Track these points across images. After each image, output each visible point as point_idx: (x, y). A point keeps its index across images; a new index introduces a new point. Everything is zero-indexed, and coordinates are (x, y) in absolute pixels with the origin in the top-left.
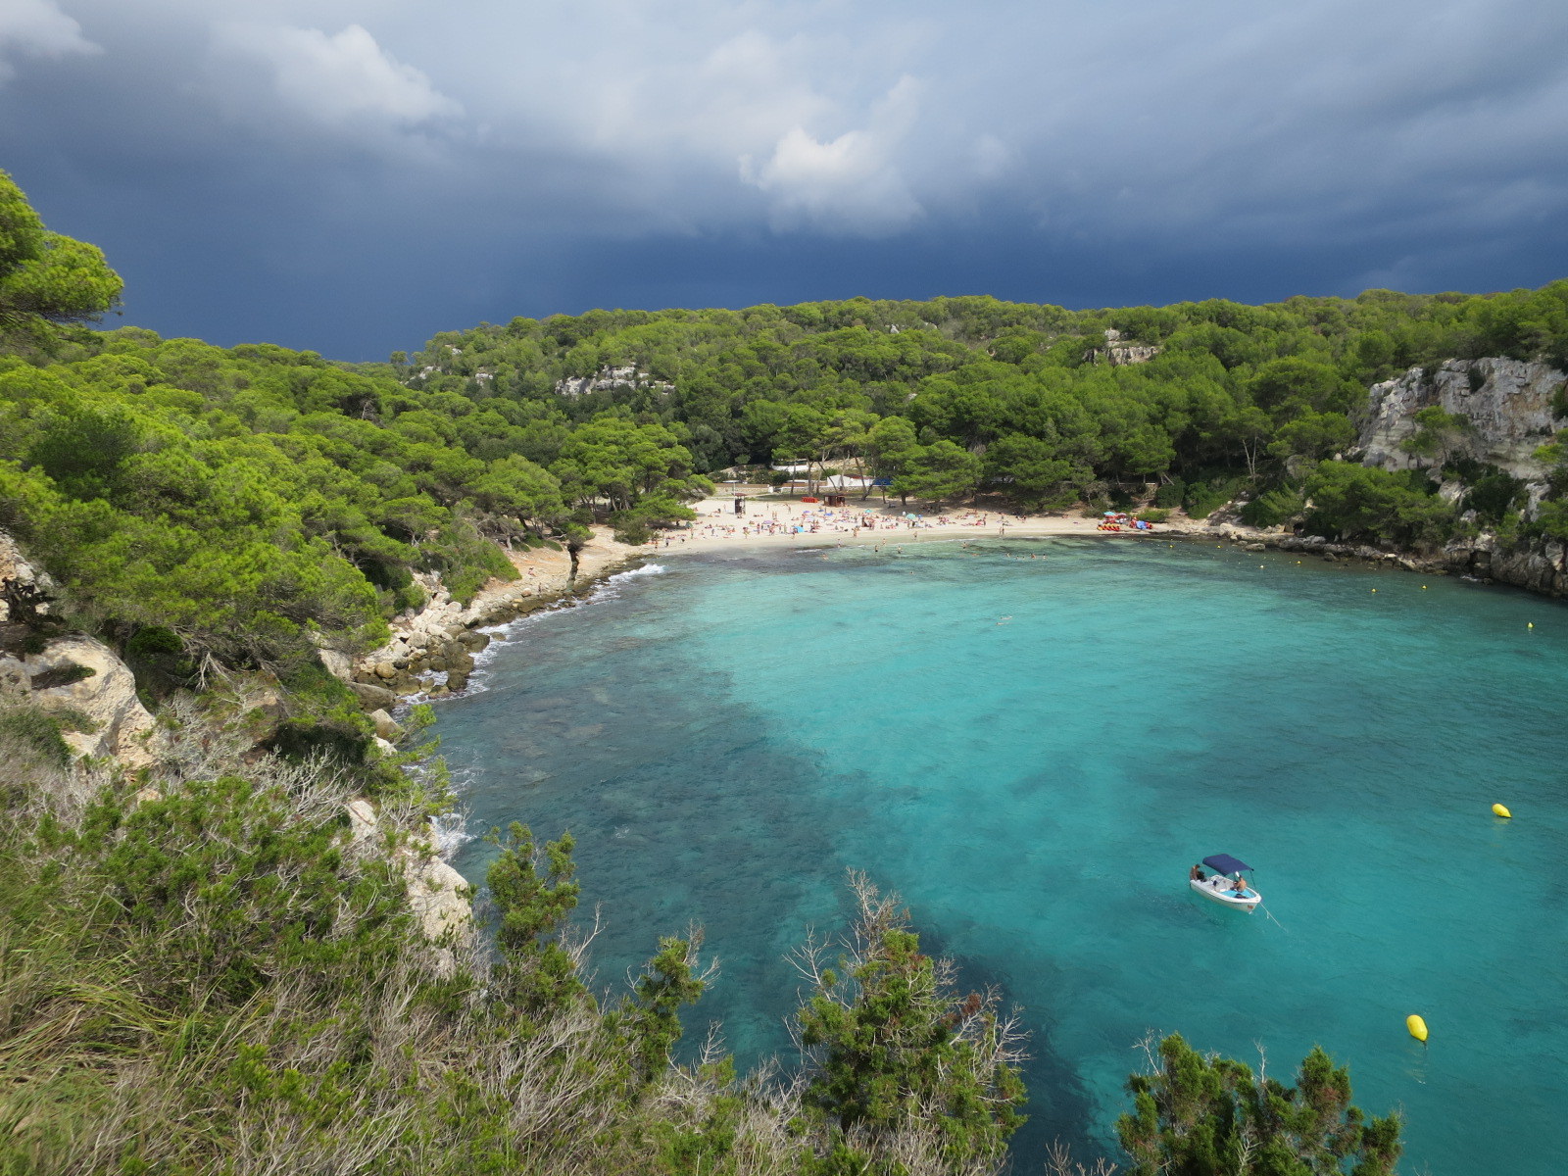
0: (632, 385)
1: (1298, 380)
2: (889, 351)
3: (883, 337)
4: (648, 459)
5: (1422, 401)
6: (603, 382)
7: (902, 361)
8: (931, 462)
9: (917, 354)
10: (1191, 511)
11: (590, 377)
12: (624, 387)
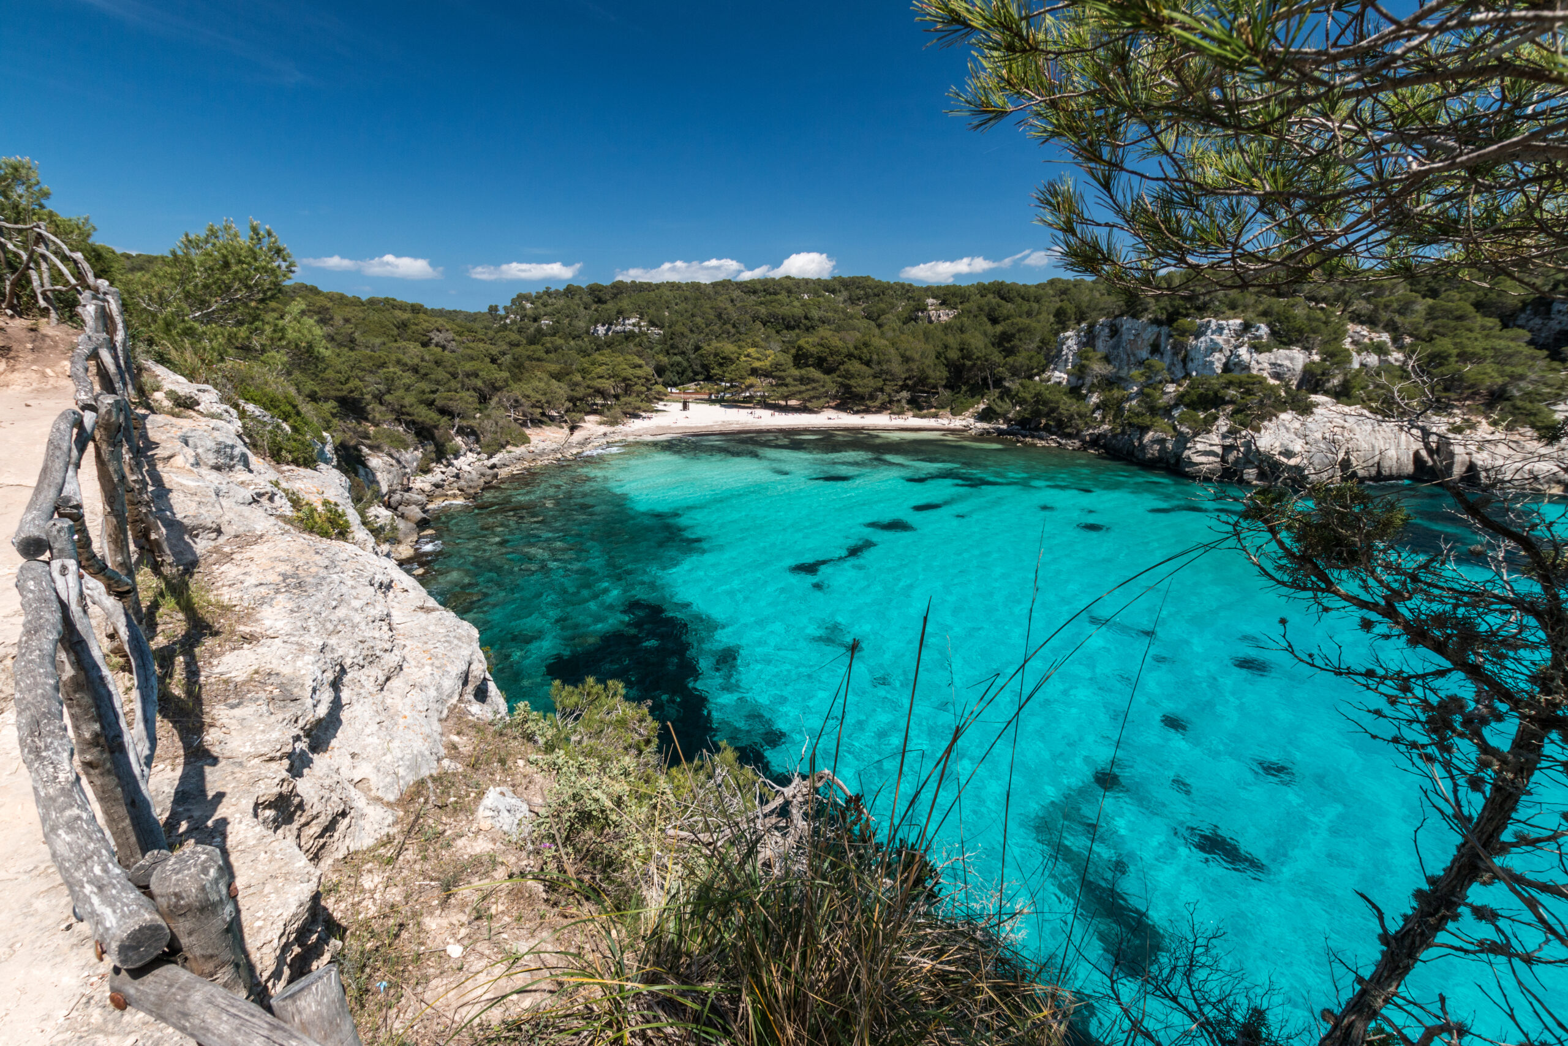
0: (636, 330)
1: (1019, 331)
2: (798, 311)
3: (796, 303)
4: (624, 374)
5: (1085, 345)
6: (619, 328)
7: (806, 318)
8: (802, 380)
9: (815, 314)
10: (955, 413)
11: (611, 324)
12: (632, 331)
